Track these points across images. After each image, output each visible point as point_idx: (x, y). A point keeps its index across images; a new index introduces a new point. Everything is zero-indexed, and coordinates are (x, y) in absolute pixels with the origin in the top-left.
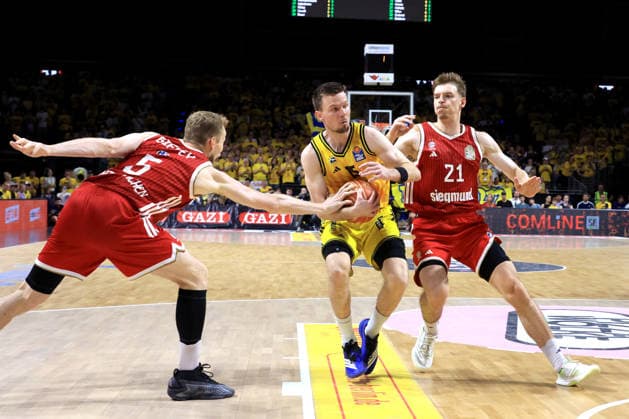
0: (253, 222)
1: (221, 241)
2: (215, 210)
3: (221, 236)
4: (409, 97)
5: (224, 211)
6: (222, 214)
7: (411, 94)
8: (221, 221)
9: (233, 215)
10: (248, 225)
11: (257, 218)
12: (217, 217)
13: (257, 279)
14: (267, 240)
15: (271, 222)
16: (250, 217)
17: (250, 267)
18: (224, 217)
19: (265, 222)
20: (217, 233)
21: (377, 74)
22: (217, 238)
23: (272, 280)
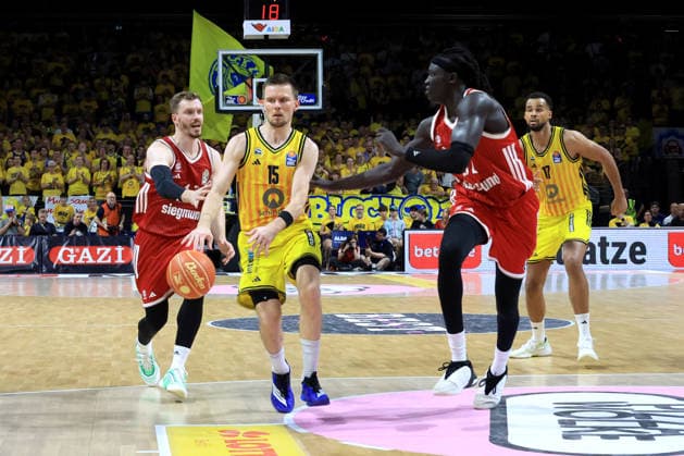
0: (72, 261)
1: (21, 293)
2: (12, 245)
3: (22, 285)
4: (315, 57)
5: (25, 245)
6: (21, 250)
7: (319, 53)
8: (21, 261)
9: (40, 252)
10: (63, 265)
11: (78, 255)
12: (15, 254)
13: (86, 354)
14: (95, 290)
15: (100, 261)
16: (66, 253)
17: (71, 335)
18: (25, 255)
19: (91, 261)
20: (14, 280)
21: (263, 22)
22: (16, 289)
23: (110, 355)
